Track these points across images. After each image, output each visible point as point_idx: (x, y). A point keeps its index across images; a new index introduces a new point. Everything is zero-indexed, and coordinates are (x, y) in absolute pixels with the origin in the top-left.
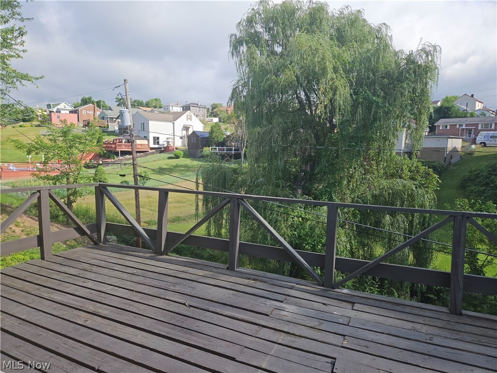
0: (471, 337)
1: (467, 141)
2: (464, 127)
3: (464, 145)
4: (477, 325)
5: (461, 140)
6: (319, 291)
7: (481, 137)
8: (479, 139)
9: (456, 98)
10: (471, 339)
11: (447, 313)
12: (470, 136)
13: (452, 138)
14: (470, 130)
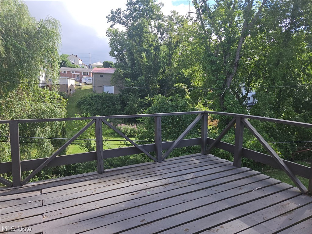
0: (112, 182)
1: (77, 81)
2: (74, 73)
3: (76, 83)
4: (112, 175)
5: (74, 80)
6: (11, 191)
7: (83, 79)
8: (83, 80)
9: (68, 56)
10: (112, 183)
11: (98, 174)
12: (78, 79)
13: (70, 79)
14: (78, 75)
